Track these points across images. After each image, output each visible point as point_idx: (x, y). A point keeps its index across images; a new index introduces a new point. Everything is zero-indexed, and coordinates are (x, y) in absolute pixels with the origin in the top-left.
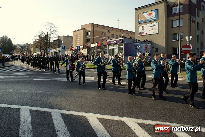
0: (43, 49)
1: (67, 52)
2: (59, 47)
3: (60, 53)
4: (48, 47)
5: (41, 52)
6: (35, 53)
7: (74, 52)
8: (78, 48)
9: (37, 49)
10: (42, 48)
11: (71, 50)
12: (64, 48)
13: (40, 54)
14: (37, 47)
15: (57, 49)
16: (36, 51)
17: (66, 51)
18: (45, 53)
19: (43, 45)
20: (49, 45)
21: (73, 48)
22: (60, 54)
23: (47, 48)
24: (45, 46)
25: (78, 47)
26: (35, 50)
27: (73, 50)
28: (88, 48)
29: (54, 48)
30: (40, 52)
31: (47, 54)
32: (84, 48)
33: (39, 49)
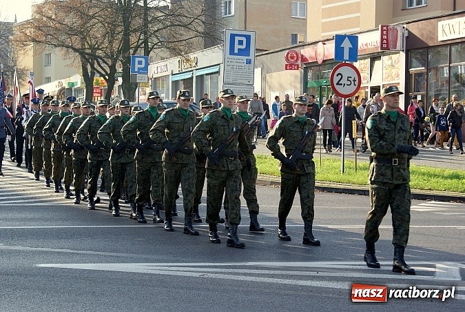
0: (96, 58)
1: (263, 79)
2: (211, 39)
3: (215, 85)
4: (133, 39)
5: (85, 75)
6: (48, 80)
7: (319, 77)
8: (347, 48)
9: (57, 54)
10: (91, 47)
11: (290, 66)
12: (242, 48)
13: (79, 90)
14: (62, 45)
15: (192, 56)
16: (49, 71)
17: (258, 71)
18: (111, 82)
19: (98, 31)
20: (144, 29)
21: (307, 52)
22: (215, 92)
23: (126, 46)
24: (111, 34)
25: (347, 45)
26: (48, 63)
27: (309, 66)
28: (416, 48)
29: (175, 52)
30: (78, 80)
31: (130, 88)
32: (386, 47)
33: (72, 54)
